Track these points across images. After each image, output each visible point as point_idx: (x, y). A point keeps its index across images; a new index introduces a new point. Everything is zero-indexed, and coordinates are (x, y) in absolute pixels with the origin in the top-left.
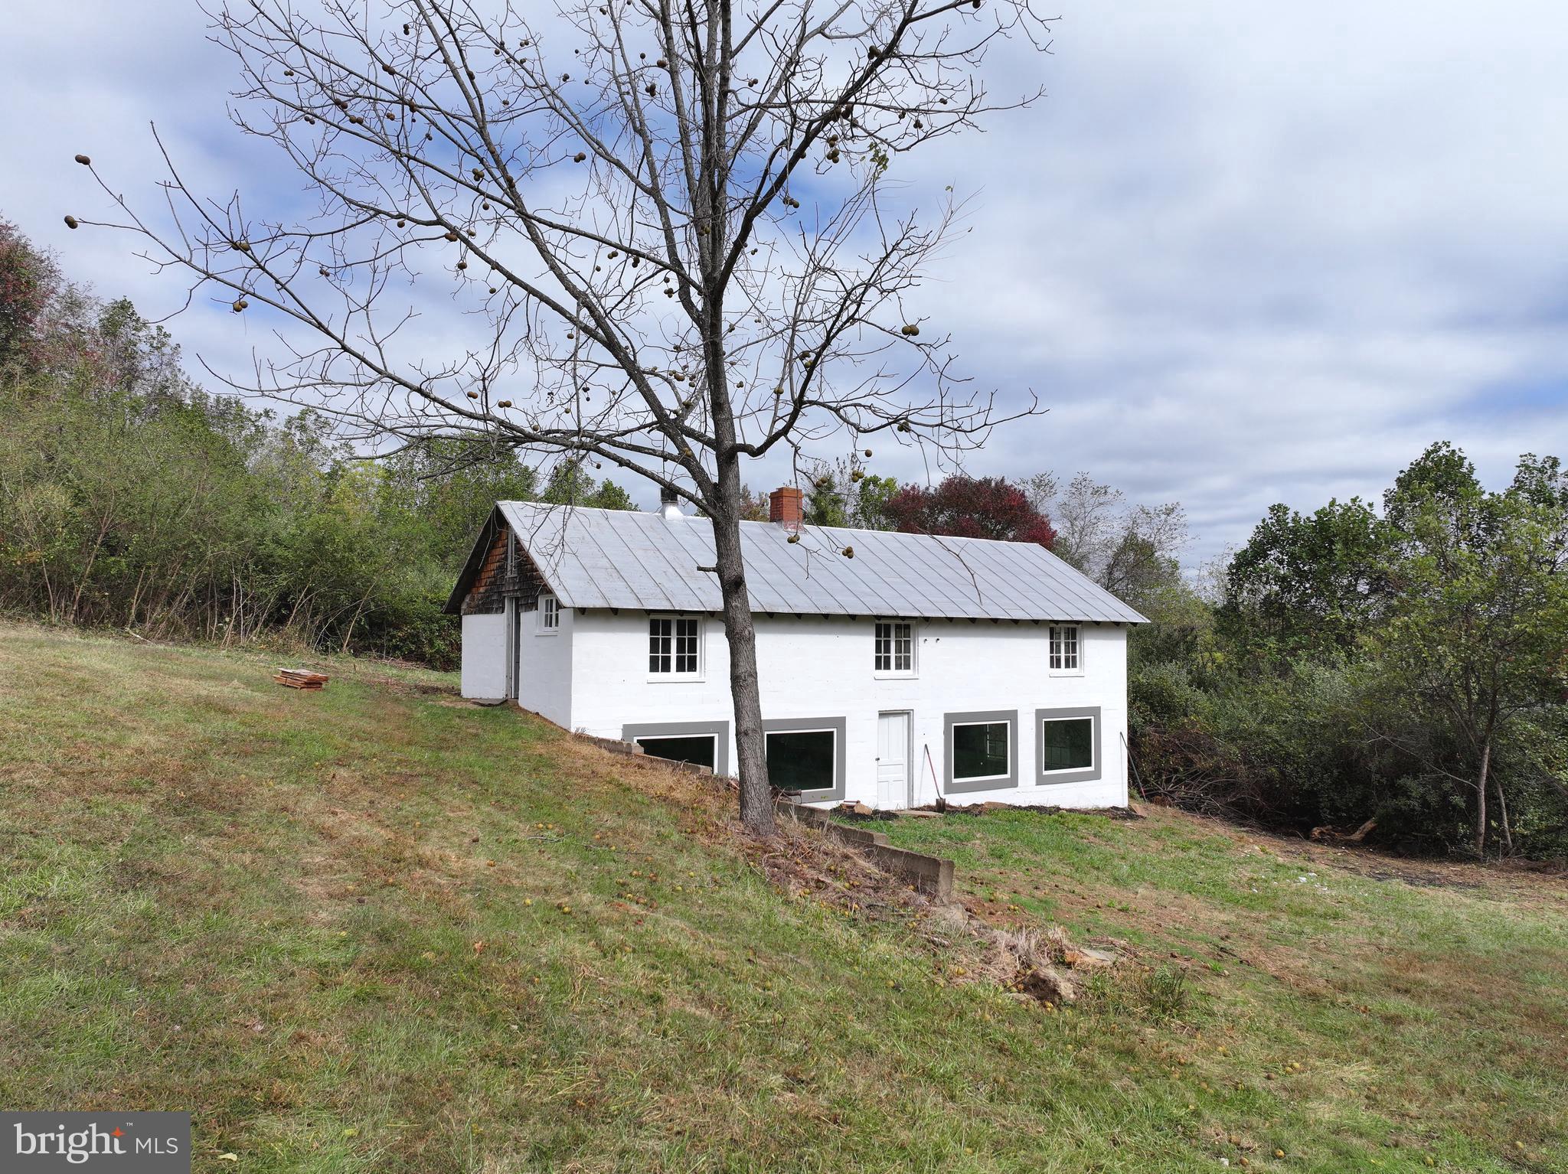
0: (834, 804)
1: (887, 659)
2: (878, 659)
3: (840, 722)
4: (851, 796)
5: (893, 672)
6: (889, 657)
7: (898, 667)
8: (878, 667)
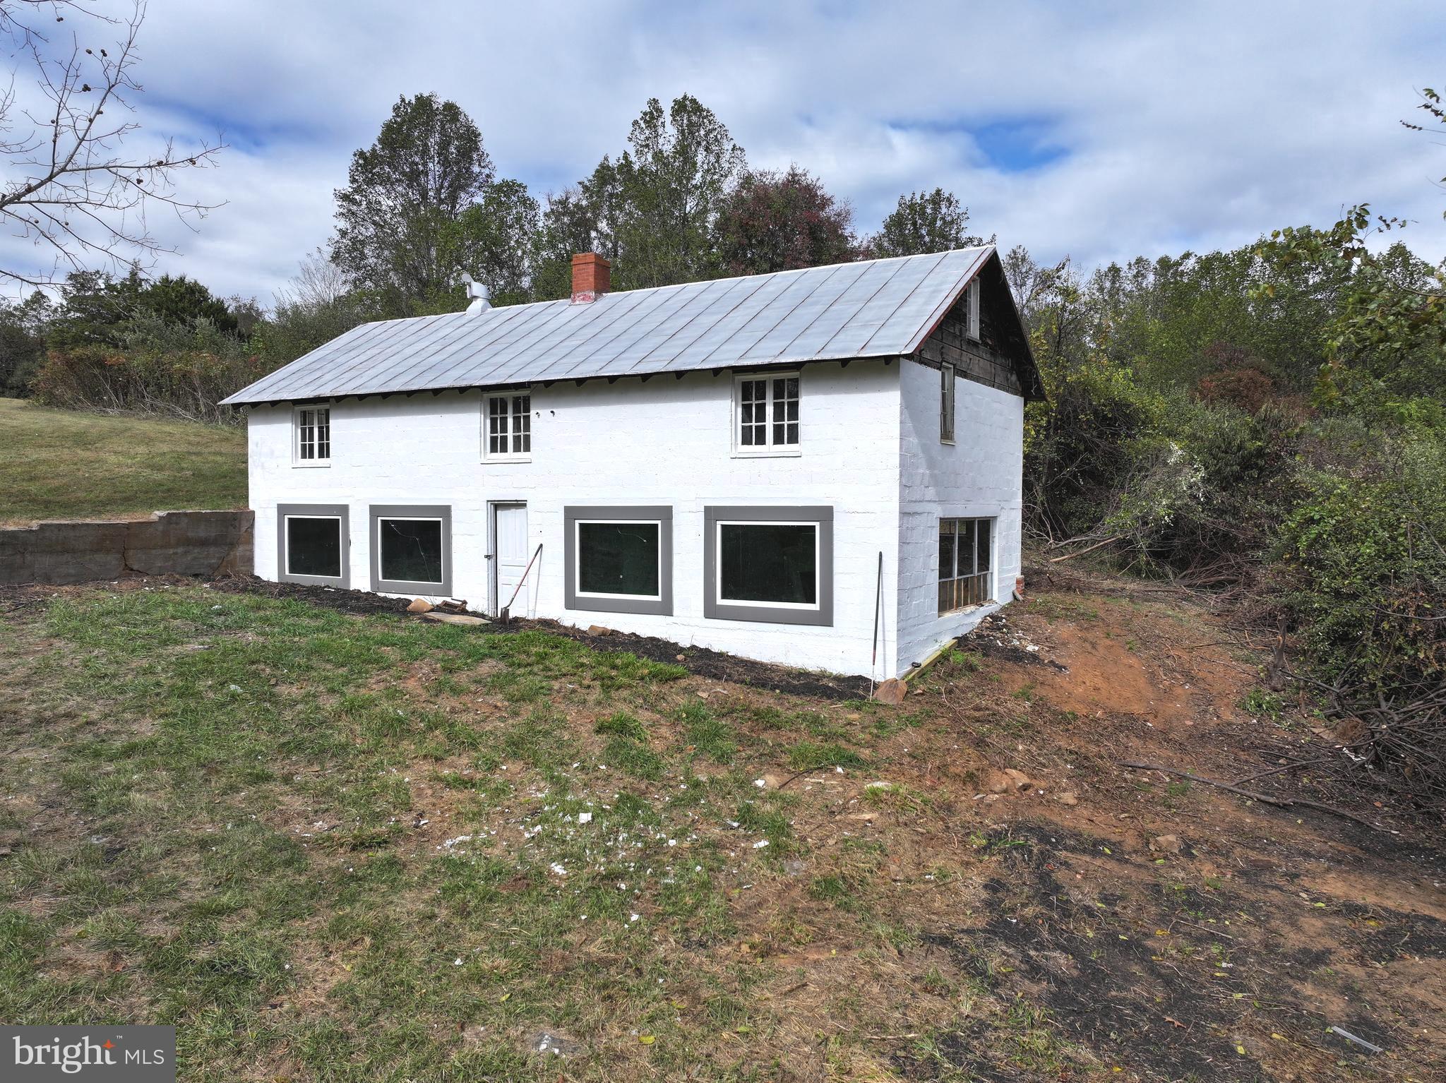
0: (438, 600)
1: (504, 439)
2: (493, 440)
3: (446, 511)
4: (458, 594)
5: (511, 455)
6: (506, 438)
7: (517, 449)
8: (494, 449)
